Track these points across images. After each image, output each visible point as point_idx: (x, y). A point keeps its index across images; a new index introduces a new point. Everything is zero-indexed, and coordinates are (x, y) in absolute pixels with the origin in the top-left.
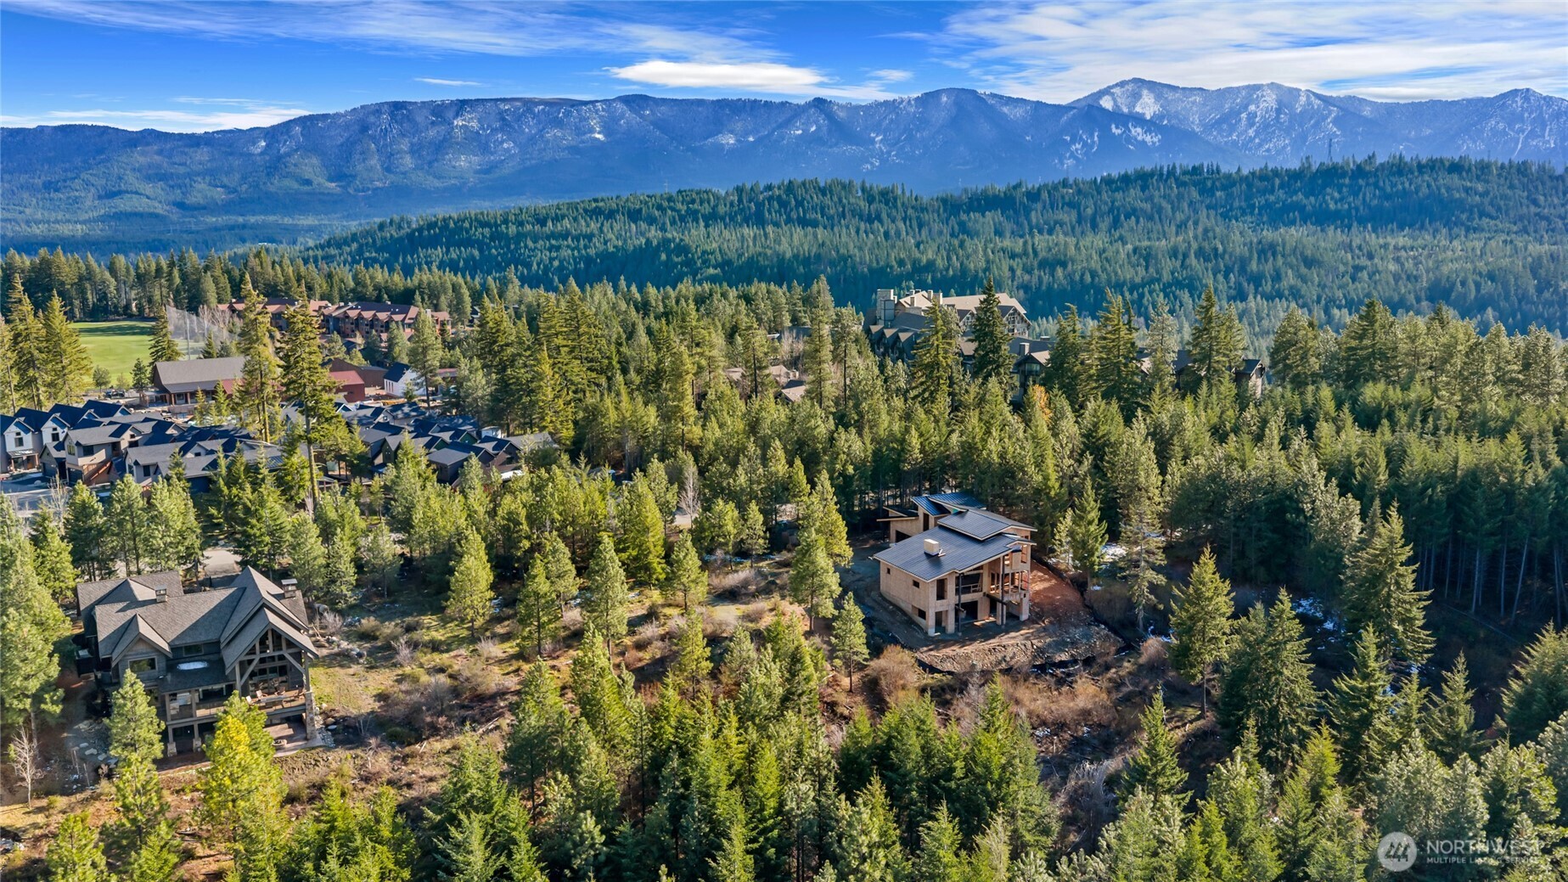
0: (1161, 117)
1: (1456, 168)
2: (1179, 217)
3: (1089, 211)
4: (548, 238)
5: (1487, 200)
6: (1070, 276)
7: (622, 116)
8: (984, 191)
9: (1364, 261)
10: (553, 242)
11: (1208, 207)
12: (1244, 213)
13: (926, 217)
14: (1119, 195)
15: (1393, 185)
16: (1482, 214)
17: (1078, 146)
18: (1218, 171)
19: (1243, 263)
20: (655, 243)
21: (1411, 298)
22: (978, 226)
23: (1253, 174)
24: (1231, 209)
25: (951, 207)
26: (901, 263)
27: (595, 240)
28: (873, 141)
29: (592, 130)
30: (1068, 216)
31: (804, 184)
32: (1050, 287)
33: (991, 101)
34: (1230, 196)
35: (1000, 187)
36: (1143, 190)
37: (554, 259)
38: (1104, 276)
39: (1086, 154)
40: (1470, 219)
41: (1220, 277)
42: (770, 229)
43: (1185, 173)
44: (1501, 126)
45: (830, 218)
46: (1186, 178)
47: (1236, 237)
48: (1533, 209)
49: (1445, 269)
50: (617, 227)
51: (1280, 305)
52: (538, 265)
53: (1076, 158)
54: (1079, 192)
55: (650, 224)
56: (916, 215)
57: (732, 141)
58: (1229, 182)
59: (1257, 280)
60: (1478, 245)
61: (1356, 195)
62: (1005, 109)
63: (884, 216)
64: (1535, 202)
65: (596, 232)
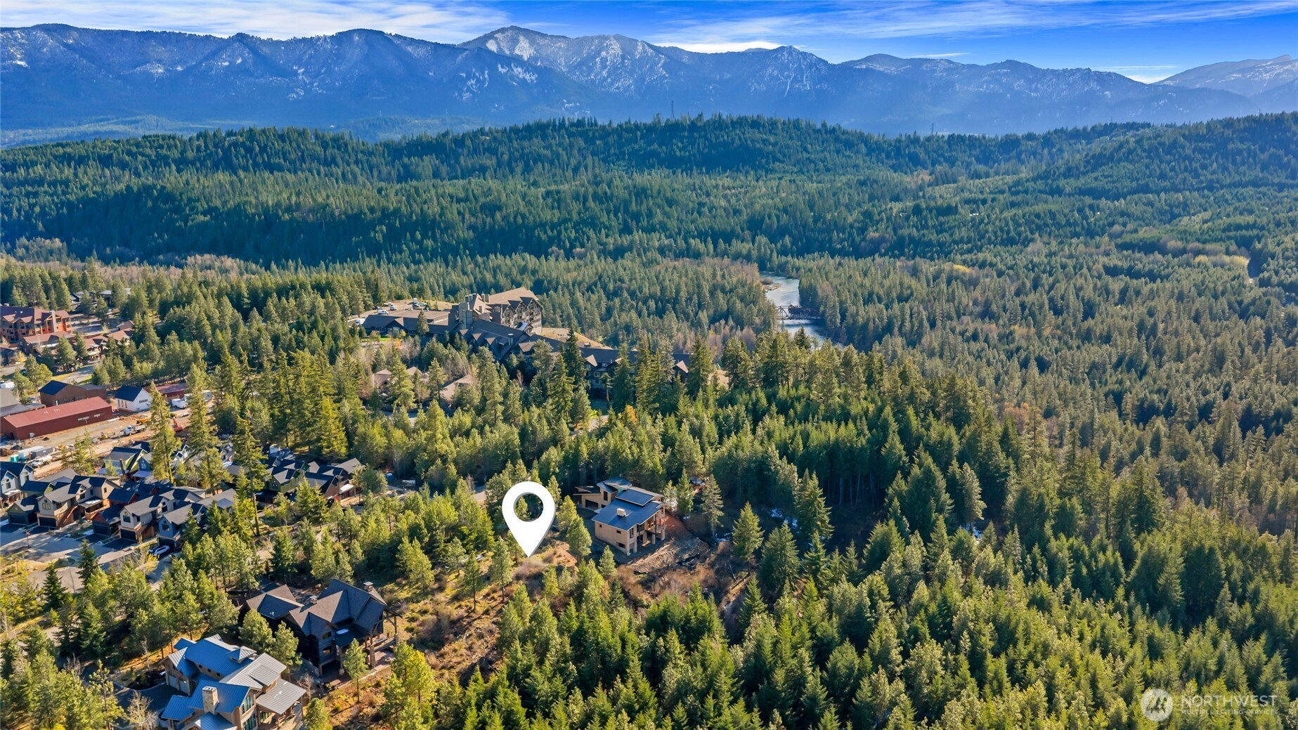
0: (535, 59)
1: (755, 124)
2: (573, 162)
3: (506, 157)
4: (22, 183)
5: (777, 149)
6: (504, 218)
7: (44, 44)
8: (420, 138)
9: (704, 199)
10: (30, 189)
11: (593, 154)
12: (618, 159)
13: (374, 160)
14: (526, 143)
15: (717, 138)
16: (775, 159)
17: (473, 82)
18: (596, 124)
19: (627, 204)
20: (135, 189)
21: (738, 229)
22: (420, 169)
23: (620, 126)
24: (609, 155)
25: (395, 151)
26: (372, 210)
27: (71, 185)
28: (296, 73)
29: (12, 57)
30: (490, 162)
31: (264, 131)
32: (492, 228)
33: (397, 42)
34: (606, 144)
35: (432, 134)
36: (543, 139)
37: (34, 205)
38: (531, 218)
39: (479, 88)
40: (768, 163)
41: (612, 216)
42: (242, 174)
43: (572, 125)
44: (776, 73)
45: (293, 162)
46: (574, 129)
47: (617, 182)
48: (805, 155)
49: (757, 207)
50: (91, 172)
51: (655, 236)
52: (19, 211)
53: (472, 92)
54: (495, 139)
55: (123, 169)
56: (366, 159)
57: (160, 71)
58: (605, 133)
59: (636, 217)
60: (775, 183)
61: (693, 145)
62: (410, 49)
63: (339, 160)
64: (805, 149)
65: (71, 177)
